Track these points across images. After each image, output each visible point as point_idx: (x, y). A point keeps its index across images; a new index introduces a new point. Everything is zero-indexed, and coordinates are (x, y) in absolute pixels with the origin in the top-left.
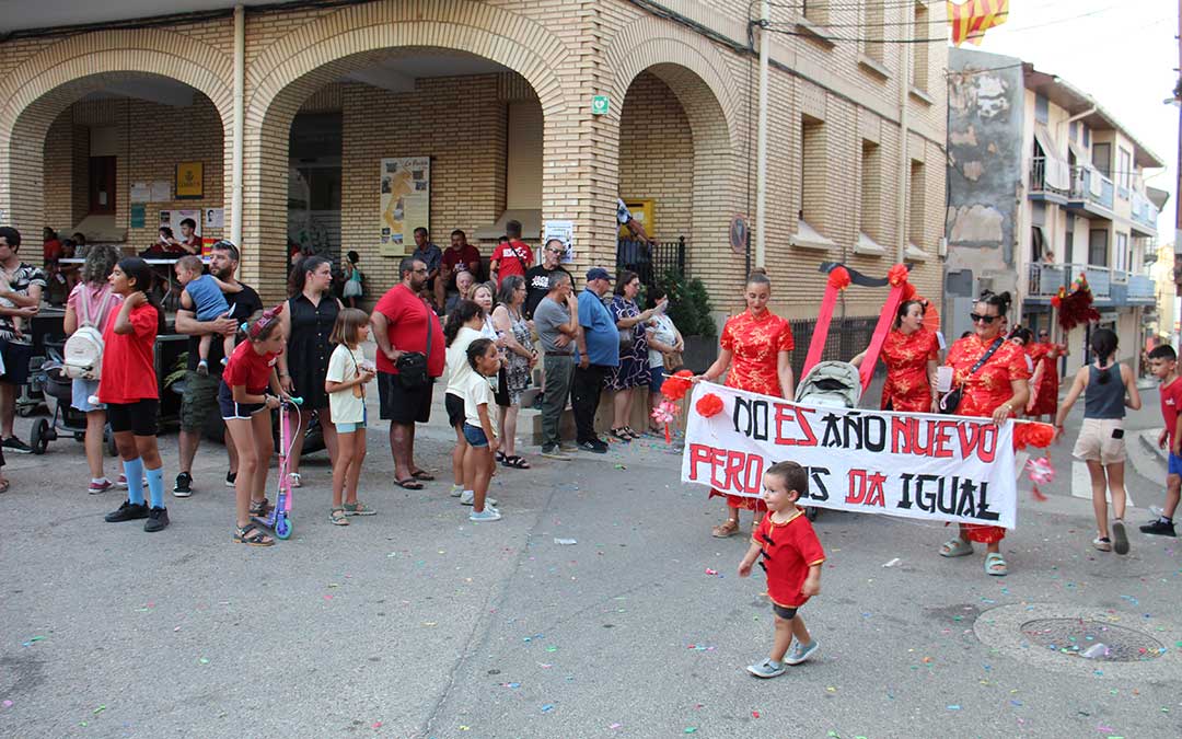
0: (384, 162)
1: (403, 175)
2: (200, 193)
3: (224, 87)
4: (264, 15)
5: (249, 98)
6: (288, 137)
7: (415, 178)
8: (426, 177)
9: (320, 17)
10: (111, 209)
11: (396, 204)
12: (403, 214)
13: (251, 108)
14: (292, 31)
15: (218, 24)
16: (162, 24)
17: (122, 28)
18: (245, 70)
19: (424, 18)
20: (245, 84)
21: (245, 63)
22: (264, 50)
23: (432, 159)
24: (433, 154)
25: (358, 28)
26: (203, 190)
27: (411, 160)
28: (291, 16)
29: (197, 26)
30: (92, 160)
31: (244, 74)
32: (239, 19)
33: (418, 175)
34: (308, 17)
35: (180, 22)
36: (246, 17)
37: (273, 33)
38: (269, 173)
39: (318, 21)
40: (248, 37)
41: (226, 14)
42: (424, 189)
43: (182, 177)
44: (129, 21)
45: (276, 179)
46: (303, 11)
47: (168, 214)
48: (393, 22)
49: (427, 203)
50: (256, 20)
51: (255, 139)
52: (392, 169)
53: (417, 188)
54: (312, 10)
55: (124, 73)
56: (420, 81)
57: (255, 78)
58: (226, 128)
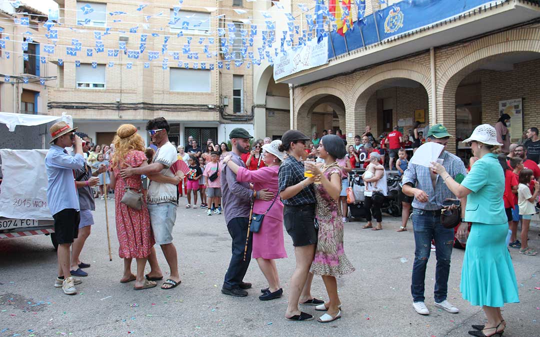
0: (500, 103)
1: (509, 107)
2: (424, 121)
3: (428, 80)
4: (442, 49)
5: (438, 83)
6: (454, 97)
8: (520, 107)
9: (464, 47)
13: (439, 87)
14: (453, 54)
15: (424, 55)
16: (404, 59)
17: (390, 62)
18: (436, 72)
19: (510, 40)
20: (435, 78)
21: (435, 69)
22: (443, 64)
23: (523, 99)
24: (524, 97)
25: (480, 49)
26: (425, 120)
27: (513, 100)
28: (452, 48)
29: (417, 57)
30: (384, 111)
31: (435, 74)
32: (432, 53)
33: (516, 107)
34: (459, 47)
35: (410, 57)
36: (435, 51)
37: (445, 56)
38: (447, 111)
39: (464, 49)
40: (436, 59)
41: (427, 51)
42: (520, 113)
43: (416, 116)
44: (392, 59)
45: (450, 114)
46: (457, 45)
48: (495, 44)
49: (522, 119)
50: (438, 52)
51: (440, 99)
52: (504, 105)
53: (517, 113)
54: (460, 44)
55: (392, 79)
56: (516, 65)
57: (439, 75)
58: (429, 96)
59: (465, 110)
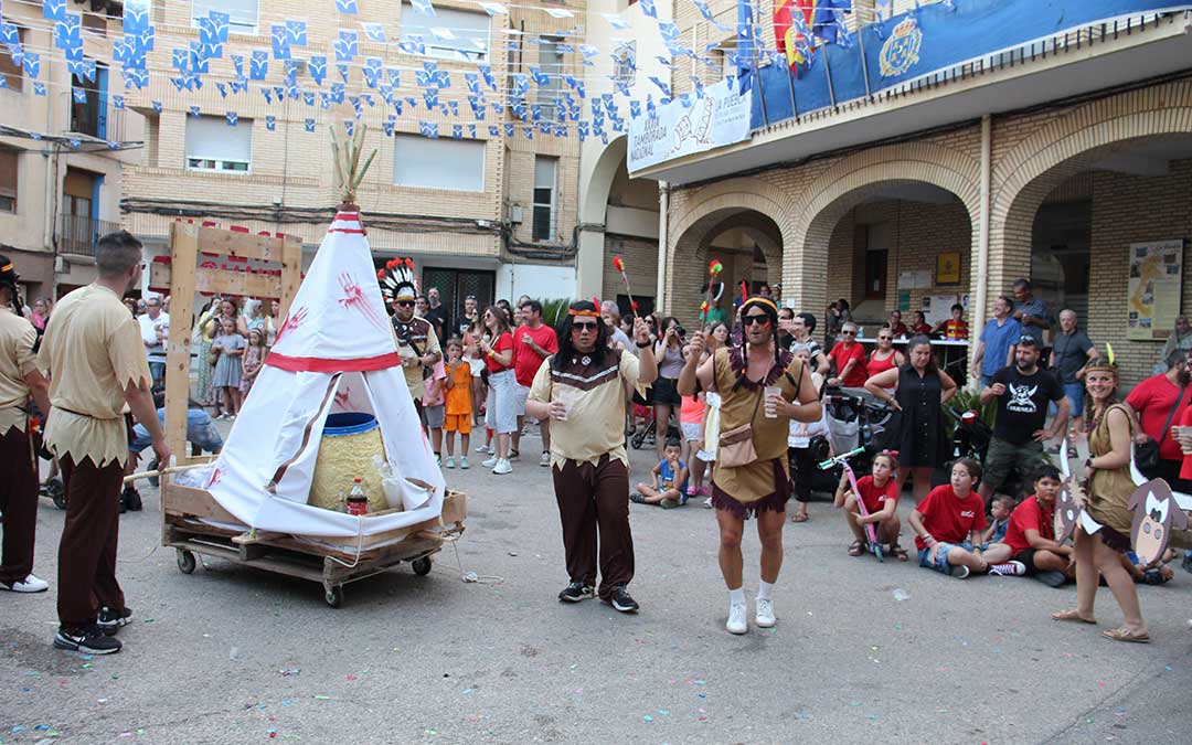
0: (1134, 247)
1: (1154, 259)
2: (956, 280)
3: (972, 188)
4: (1009, 120)
5: (994, 196)
6: (1030, 229)
7: (1166, 262)
8: (1179, 260)
9: (1061, 116)
10: (882, 295)
11: (1145, 288)
12: (1152, 298)
13: (996, 205)
14: (1034, 132)
15: (968, 132)
16: (922, 137)
17: (889, 144)
18: (991, 171)
19: (1166, 105)
20: (991, 184)
21: (991, 165)
22: (1008, 152)
23: (1186, 241)
24: (1188, 236)
25: (1097, 123)
26: (960, 277)
27: (1162, 244)
28: (1034, 118)
29: (950, 136)
30: (870, 253)
31: (991, 175)
32: (986, 127)
33: (1170, 258)
34: (1049, 117)
35: (937, 134)
36: (992, 124)
37: (1016, 135)
38: (1011, 263)
39: (1059, 121)
40: (995, 141)
41: (975, 122)
42: (1176, 272)
43: (942, 267)
44: (895, 137)
45: (1019, 269)
46: (1044, 113)
47: (929, 299)
48: (1133, 114)
49: (1179, 286)
50: (1001, 125)
51: (999, 233)
52: (1141, 253)
53: (1168, 272)
54: (1052, 111)
55: (892, 182)
56: (1174, 164)
57: (1000, 177)
58: (973, 224)
59: (1049, 260)
